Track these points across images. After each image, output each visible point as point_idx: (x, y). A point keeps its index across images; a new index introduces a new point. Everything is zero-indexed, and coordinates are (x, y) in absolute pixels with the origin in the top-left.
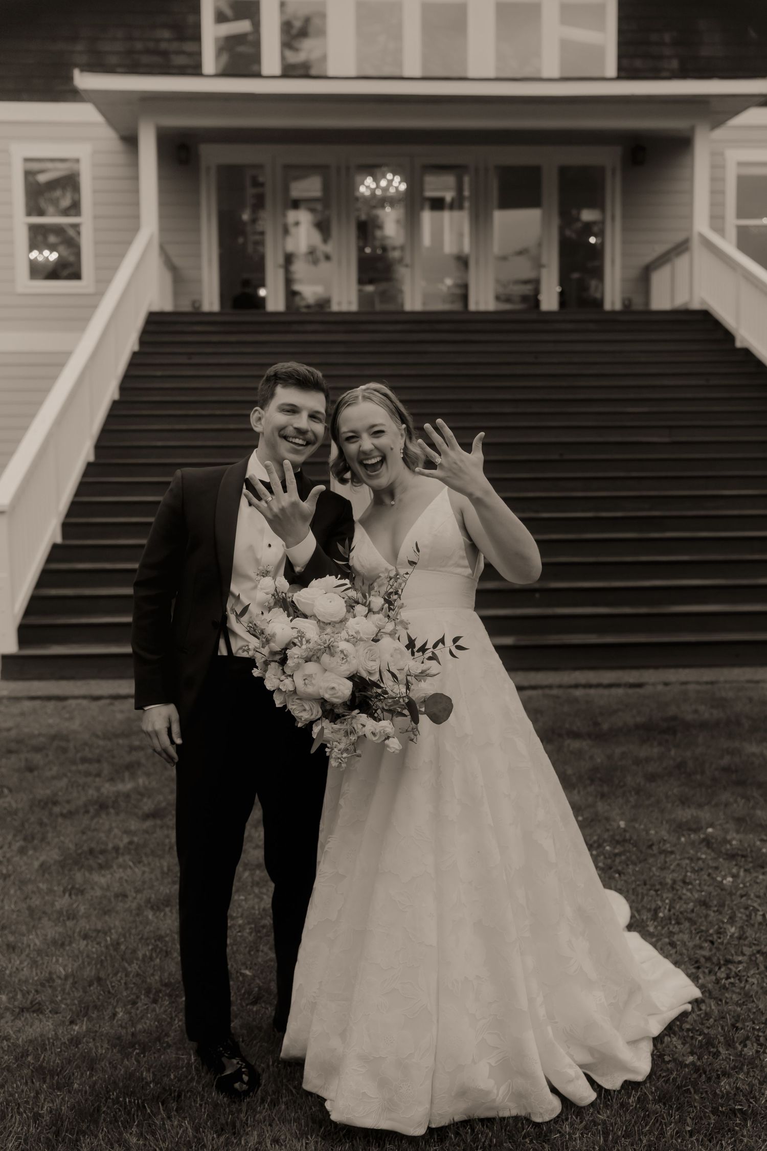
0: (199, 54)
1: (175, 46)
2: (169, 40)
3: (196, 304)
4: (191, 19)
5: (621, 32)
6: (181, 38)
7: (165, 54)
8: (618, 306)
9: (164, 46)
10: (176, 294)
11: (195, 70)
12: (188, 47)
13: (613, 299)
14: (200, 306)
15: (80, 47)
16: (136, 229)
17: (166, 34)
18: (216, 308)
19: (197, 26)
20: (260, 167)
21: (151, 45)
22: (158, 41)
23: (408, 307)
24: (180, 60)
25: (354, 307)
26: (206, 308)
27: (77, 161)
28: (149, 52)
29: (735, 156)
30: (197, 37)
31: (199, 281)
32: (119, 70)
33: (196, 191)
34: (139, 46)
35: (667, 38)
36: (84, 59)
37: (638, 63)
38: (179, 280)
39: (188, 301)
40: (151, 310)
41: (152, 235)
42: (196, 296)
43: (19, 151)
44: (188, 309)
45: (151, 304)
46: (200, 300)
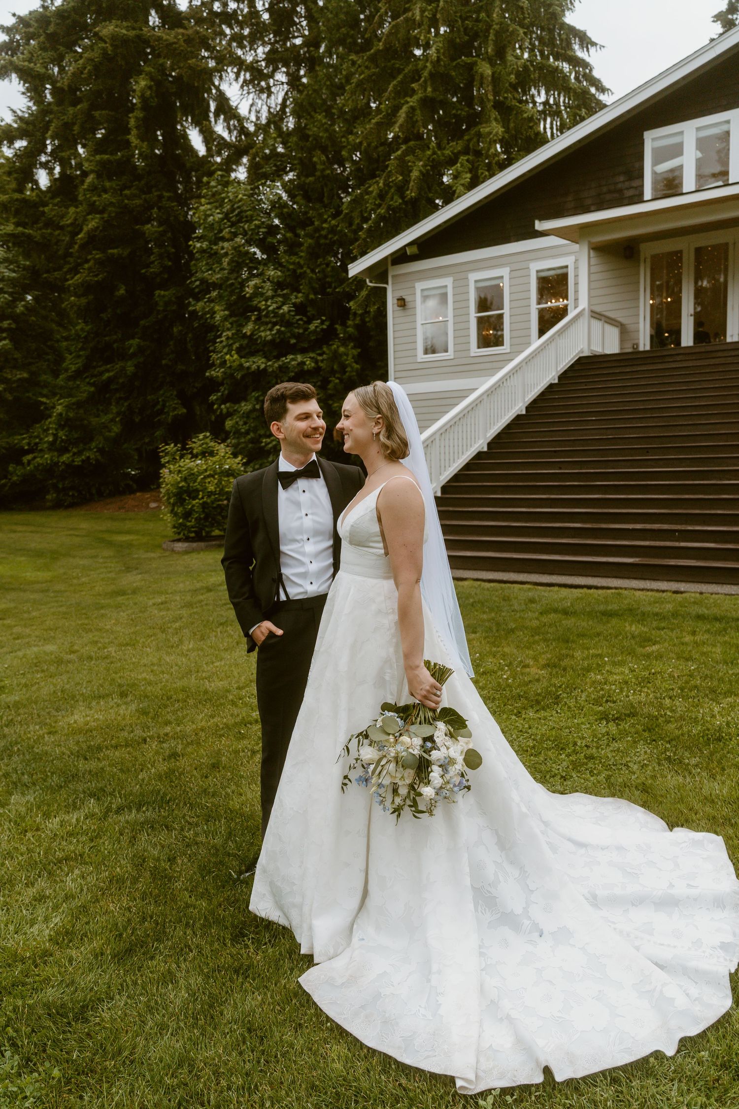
0: (642, 186)
1: (627, 184)
3: (635, 345)
4: (637, 165)
6: (631, 179)
7: (620, 191)
9: (620, 186)
10: (622, 341)
11: (638, 199)
12: (635, 183)
14: (637, 348)
15: (570, 198)
17: (622, 178)
18: (648, 348)
19: (642, 167)
20: (681, 251)
21: (612, 187)
22: (618, 183)
24: (629, 193)
26: (641, 349)
27: (567, 267)
28: (610, 192)
30: (641, 176)
31: (638, 331)
32: (592, 208)
33: (637, 274)
34: (604, 189)
38: (624, 332)
39: (630, 345)
40: (582, 355)
41: (584, 309)
42: (636, 342)
43: (536, 267)
44: (630, 350)
45: (582, 351)
46: (637, 345)
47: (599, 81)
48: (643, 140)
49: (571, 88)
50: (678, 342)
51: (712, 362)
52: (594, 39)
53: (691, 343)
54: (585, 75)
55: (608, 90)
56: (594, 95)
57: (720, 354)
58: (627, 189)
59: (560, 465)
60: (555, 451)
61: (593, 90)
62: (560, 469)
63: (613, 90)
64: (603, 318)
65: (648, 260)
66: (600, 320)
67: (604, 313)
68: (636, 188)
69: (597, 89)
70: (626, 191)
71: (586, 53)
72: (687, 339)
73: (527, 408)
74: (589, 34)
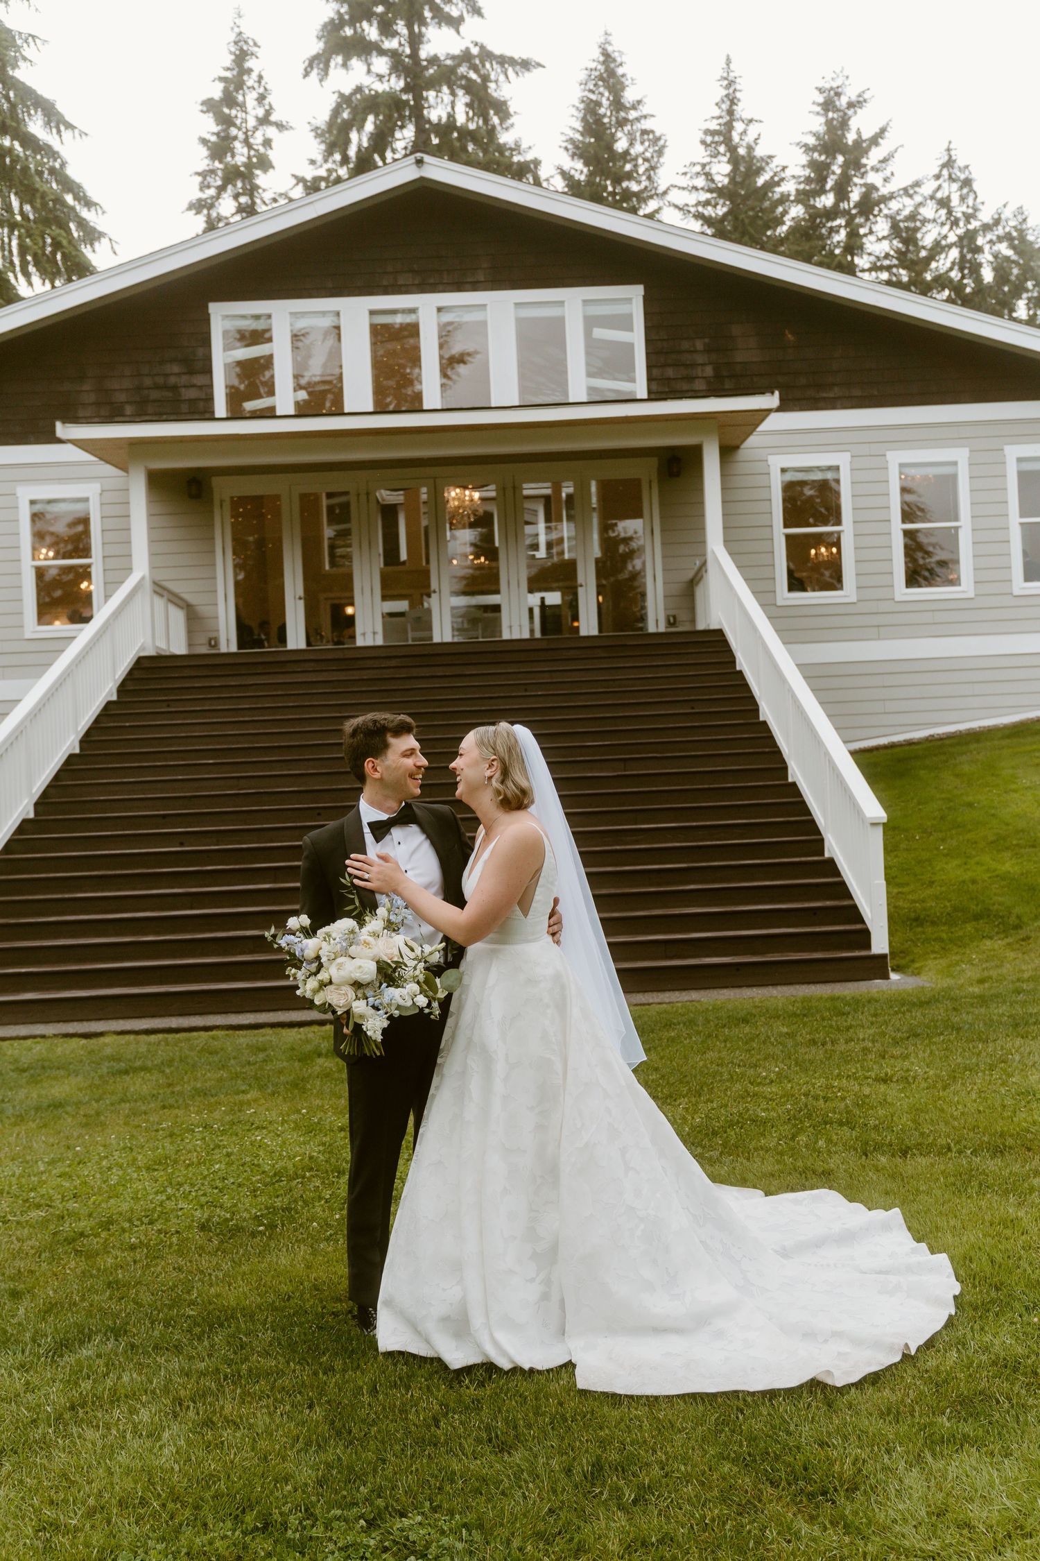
0: (211, 386)
1: (184, 379)
2: (179, 374)
3: (213, 642)
4: (200, 352)
5: (648, 341)
6: (191, 372)
7: (175, 388)
8: (662, 629)
9: (173, 380)
10: (190, 632)
11: (206, 413)
12: (199, 380)
13: (656, 621)
14: (216, 646)
15: (86, 387)
16: (129, 570)
17: (176, 368)
18: (233, 648)
19: (208, 359)
20: (278, 497)
21: (160, 380)
22: (166, 375)
23: (437, 639)
24: (189, 394)
25: (379, 641)
26: (222, 649)
27: (86, 500)
28: (157, 387)
29: (777, 462)
30: (208, 371)
31: (217, 618)
33: (211, 526)
34: (148, 382)
35: (699, 345)
36: (92, 398)
37: (670, 372)
38: (194, 619)
39: (205, 641)
40: (143, 654)
41: (143, 578)
42: (213, 635)
43: (26, 494)
44: (204, 650)
45: (142, 648)
46: (216, 640)
47: (79, 187)
48: (209, 315)
49: (37, 190)
50: (282, 639)
51: (355, 675)
52: (68, 118)
53: (302, 645)
54: (52, 171)
55: (96, 204)
56: (73, 208)
57: (369, 663)
58: (185, 387)
59: (181, 838)
60: (164, 816)
61: (69, 199)
62: (182, 844)
63: (105, 208)
64: (165, 593)
65: (227, 505)
66: (162, 596)
67: (164, 583)
68: (201, 387)
69: (76, 198)
70: (183, 390)
71: (57, 137)
72: (296, 639)
73: (81, 742)
74: (60, 107)
